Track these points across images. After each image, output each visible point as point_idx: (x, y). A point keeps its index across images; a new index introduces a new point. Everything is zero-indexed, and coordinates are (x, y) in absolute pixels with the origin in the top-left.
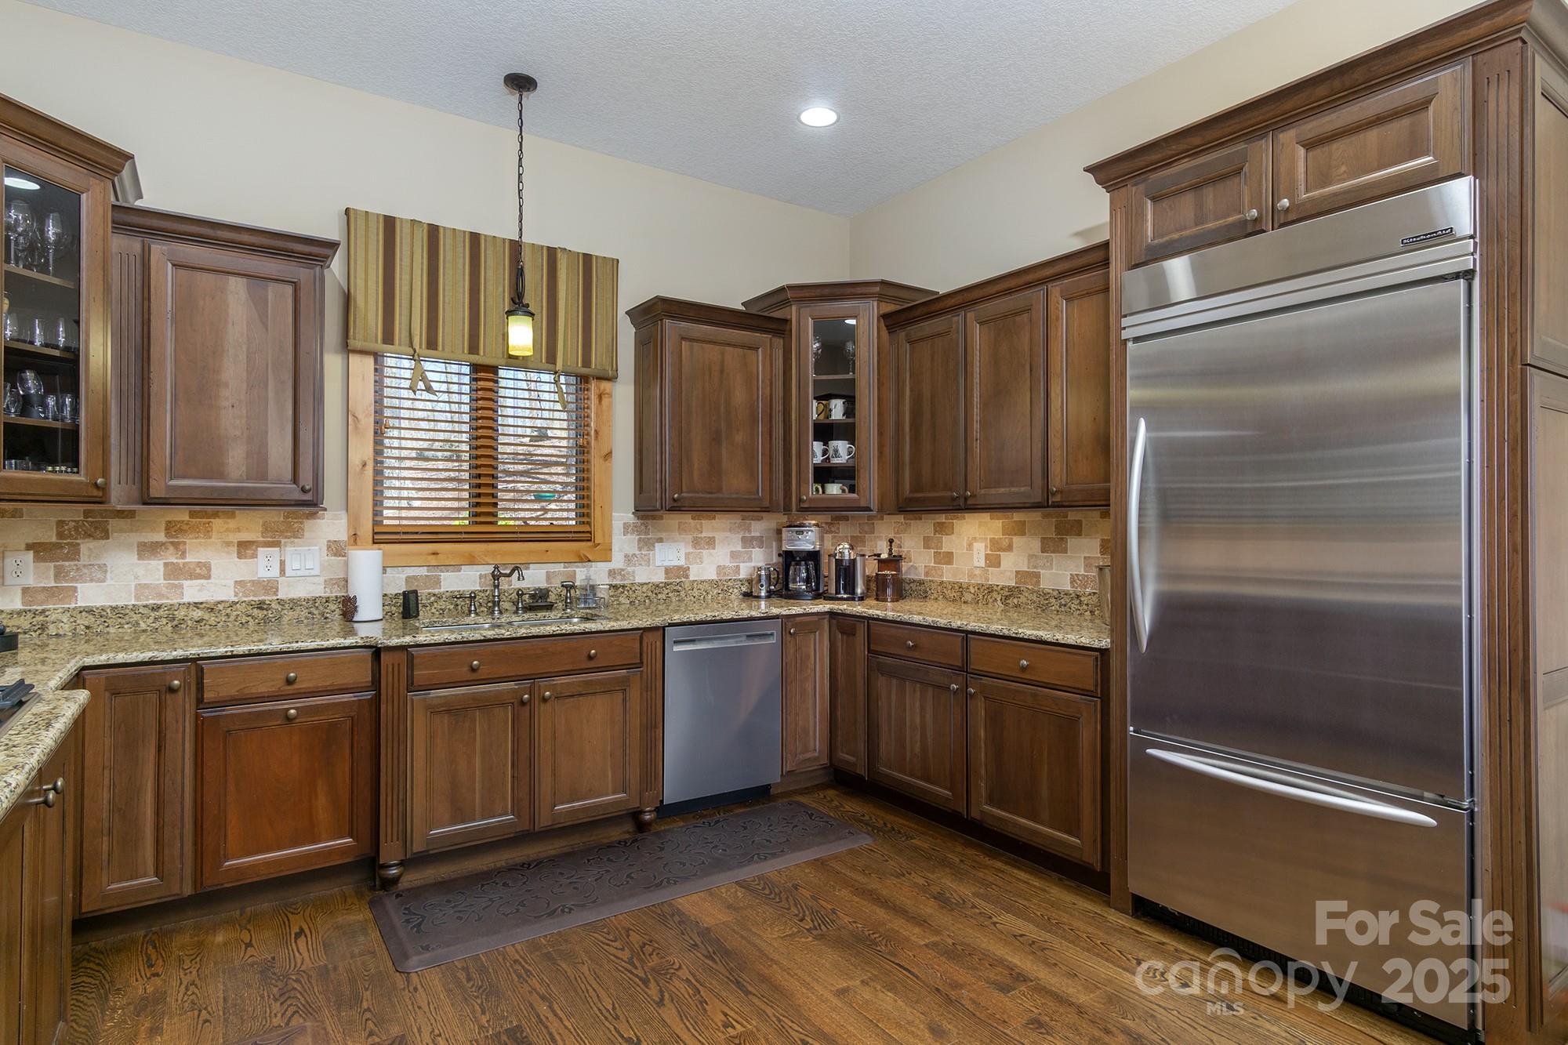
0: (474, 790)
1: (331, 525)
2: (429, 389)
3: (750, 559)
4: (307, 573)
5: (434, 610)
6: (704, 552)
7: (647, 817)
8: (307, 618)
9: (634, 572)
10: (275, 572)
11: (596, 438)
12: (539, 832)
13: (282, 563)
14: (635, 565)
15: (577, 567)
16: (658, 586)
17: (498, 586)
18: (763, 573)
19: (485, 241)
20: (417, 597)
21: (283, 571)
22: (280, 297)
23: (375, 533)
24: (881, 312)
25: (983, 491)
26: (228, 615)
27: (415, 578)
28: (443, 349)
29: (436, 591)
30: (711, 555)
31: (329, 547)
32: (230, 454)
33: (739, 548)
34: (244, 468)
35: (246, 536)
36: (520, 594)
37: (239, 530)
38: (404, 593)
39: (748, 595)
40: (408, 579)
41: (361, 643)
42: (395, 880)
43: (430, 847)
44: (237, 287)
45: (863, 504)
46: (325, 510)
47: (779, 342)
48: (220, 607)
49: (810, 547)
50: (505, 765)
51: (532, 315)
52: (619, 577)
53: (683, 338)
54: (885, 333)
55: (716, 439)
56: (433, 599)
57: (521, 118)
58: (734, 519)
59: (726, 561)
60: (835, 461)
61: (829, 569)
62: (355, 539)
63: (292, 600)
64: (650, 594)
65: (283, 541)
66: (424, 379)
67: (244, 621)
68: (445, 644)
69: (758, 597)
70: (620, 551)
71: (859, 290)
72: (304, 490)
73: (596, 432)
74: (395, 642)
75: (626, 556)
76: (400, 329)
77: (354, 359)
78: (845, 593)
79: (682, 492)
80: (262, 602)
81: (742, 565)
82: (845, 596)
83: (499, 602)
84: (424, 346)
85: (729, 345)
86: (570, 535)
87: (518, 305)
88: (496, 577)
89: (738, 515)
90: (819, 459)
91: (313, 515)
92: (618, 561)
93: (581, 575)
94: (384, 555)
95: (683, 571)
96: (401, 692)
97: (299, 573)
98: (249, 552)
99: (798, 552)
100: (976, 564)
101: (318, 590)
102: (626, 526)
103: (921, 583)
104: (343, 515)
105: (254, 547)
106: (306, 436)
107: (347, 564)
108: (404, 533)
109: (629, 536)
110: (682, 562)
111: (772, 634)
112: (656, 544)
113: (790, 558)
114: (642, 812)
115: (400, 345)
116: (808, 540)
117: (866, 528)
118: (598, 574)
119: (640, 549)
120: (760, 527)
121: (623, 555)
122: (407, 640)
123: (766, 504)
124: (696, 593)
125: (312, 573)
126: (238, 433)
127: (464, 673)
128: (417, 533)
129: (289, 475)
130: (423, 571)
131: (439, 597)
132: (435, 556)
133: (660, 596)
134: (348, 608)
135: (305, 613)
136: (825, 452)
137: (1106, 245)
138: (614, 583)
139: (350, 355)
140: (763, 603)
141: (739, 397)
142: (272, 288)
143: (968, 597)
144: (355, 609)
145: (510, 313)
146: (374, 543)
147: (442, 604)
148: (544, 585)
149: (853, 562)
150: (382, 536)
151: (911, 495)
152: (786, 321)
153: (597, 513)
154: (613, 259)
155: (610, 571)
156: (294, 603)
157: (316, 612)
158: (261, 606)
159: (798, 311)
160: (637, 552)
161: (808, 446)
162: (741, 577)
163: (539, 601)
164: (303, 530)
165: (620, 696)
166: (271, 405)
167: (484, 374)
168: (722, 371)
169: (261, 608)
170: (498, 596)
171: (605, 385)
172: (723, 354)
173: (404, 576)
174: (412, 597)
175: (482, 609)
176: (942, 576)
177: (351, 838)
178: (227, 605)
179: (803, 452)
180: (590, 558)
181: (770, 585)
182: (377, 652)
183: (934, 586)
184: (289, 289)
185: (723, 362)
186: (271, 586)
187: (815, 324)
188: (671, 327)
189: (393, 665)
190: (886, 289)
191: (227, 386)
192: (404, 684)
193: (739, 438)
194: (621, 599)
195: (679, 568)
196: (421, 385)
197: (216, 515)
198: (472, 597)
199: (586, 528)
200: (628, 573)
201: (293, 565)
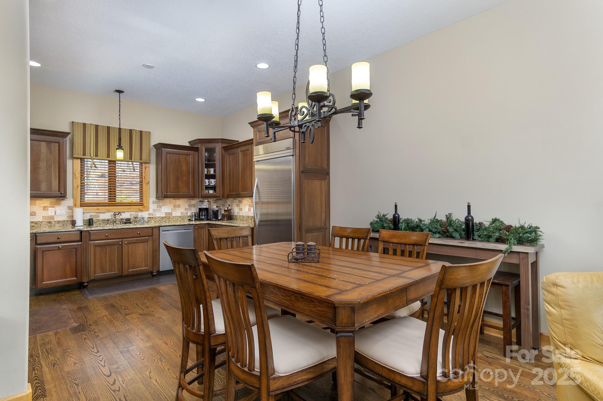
0: (107, 265)
1: (69, 202)
2: (96, 167)
3: (191, 210)
4: (62, 214)
5: (98, 224)
6: (177, 208)
7: (154, 274)
8: (62, 226)
9: (156, 214)
10: (53, 214)
11: (144, 178)
12: (124, 276)
13: (55, 212)
14: (156, 212)
15: (139, 213)
16: (163, 217)
17: (115, 217)
18: (193, 214)
19: (112, 128)
20: (93, 220)
21: (55, 214)
22: (55, 146)
23: (81, 204)
24: (222, 146)
25: (241, 193)
26: (41, 225)
27: (92, 215)
28: (100, 157)
29: (98, 219)
30: (179, 209)
31: (68, 208)
32: (42, 185)
33: (187, 207)
34: (46, 188)
35: (45, 205)
36: (122, 219)
37: (43, 203)
38: (89, 219)
39: (189, 220)
40: (90, 216)
41: (77, 230)
42: (86, 286)
43: (95, 278)
44: (43, 144)
45: (218, 195)
46: (67, 198)
47: (196, 153)
48: (39, 223)
49: (205, 207)
50: (115, 260)
51: (123, 149)
52: (151, 215)
53: (167, 153)
54: (223, 151)
55: (178, 179)
56: (97, 221)
57: (120, 100)
58: (187, 200)
59: (184, 211)
60: (211, 184)
61: (211, 213)
62: (75, 205)
63: (58, 221)
64: (160, 220)
65: (55, 206)
66: (94, 164)
67: (45, 226)
68: (99, 230)
69: (192, 220)
70: (152, 208)
71: (216, 141)
72: (61, 194)
73: (144, 177)
74: (86, 229)
75: (153, 210)
76: (88, 152)
77: (75, 160)
78: (215, 219)
79: (167, 193)
80: (50, 222)
81: (188, 212)
82: (214, 219)
83: (116, 221)
84: (94, 156)
85: (181, 154)
86: (137, 204)
87: (120, 147)
88: (115, 215)
89: (188, 199)
90: (207, 184)
91: (63, 200)
92: (151, 211)
93: (140, 214)
94: (83, 209)
95: (171, 214)
96: (88, 241)
97: (60, 214)
98: (46, 209)
99: (202, 208)
100: (247, 211)
101: (65, 218)
102: (153, 202)
103: (236, 216)
104: (72, 199)
105: (47, 208)
106: (62, 180)
107: (73, 212)
108: (89, 204)
109: (154, 204)
110: (170, 211)
111: (191, 229)
112: (162, 207)
113: (200, 210)
114: (153, 272)
115: (87, 156)
116: (205, 205)
117: (225, 202)
118: (145, 215)
119: (157, 208)
120: (193, 202)
121: (152, 209)
122: (89, 229)
123: (193, 196)
124: (174, 219)
125: (64, 214)
126: (44, 180)
127: (104, 237)
128: (93, 204)
129: (58, 190)
130: (95, 214)
131: (99, 220)
132: (98, 210)
133: (163, 220)
134: (73, 223)
135: (62, 224)
136: (209, 182)
137: (252, 140)
138: (150, 217)
139: (74, 160)
140: (193, 222)
141: (184, 168)
142: (53, 144)
143: (245, 219)
144: (76, 223)
145: (117, 149)
146: (81, 206)
147: (100, 222)
148: (129, 217)
149: (218, 211)
150: (83, 205)
151: (229, 193)
152: (198, 148)
153: (144, 198)
154: (148, 132)
155: (149, 214)
156: (59, 222)
157: (64, 224)
158: (49, 222)
159: (201, 145)
160: (157, 209)
161: (203, 180)
162: (188, 215)
163: (128, 221)
164: (61, 203)
165: (146, 243)
166: (53, 173)
167: (112, 163)
168: (179, 162)
169: (50, 223)
170: (115, 220)
171: (146, 165)
172: (179, 157)
173: (89, 215)
174: (91, 220)
175: (111, 223)
176: (240, 214)
177: (76, 277)
178: (40, 222)
179: (202, 182)
180: (143, 210)
181: (196, 217)
182: (81, 232)
183: (238, 216)
184: (57, 144)
185: (179, 158)
186: (52, 217)
187: (205, 149)
188: (165, 150)
189: (85, 235)
190: (223, 141)
191: (41, 168)
192: (88, 239)
193: (184, 178)
194: (152, 221)
195: (169, 213)
196: (93, 166)
197: (37, 200)
198: (108, 220)
199: (142, 202)
200: (154, 214)
201: (58, 212)
